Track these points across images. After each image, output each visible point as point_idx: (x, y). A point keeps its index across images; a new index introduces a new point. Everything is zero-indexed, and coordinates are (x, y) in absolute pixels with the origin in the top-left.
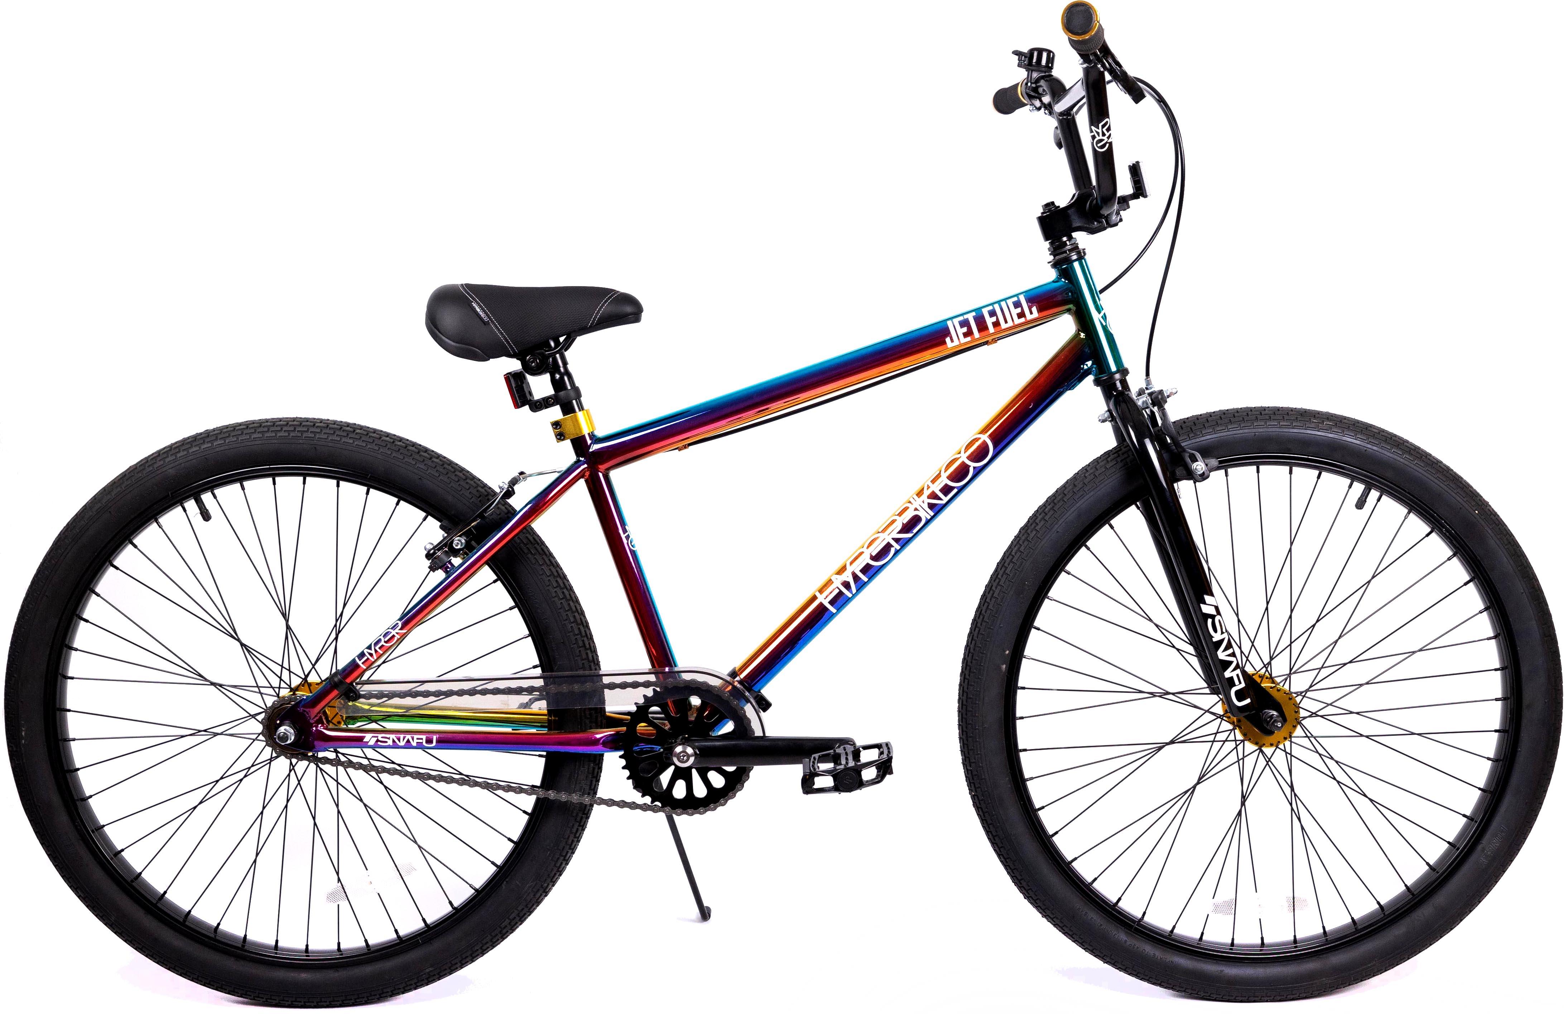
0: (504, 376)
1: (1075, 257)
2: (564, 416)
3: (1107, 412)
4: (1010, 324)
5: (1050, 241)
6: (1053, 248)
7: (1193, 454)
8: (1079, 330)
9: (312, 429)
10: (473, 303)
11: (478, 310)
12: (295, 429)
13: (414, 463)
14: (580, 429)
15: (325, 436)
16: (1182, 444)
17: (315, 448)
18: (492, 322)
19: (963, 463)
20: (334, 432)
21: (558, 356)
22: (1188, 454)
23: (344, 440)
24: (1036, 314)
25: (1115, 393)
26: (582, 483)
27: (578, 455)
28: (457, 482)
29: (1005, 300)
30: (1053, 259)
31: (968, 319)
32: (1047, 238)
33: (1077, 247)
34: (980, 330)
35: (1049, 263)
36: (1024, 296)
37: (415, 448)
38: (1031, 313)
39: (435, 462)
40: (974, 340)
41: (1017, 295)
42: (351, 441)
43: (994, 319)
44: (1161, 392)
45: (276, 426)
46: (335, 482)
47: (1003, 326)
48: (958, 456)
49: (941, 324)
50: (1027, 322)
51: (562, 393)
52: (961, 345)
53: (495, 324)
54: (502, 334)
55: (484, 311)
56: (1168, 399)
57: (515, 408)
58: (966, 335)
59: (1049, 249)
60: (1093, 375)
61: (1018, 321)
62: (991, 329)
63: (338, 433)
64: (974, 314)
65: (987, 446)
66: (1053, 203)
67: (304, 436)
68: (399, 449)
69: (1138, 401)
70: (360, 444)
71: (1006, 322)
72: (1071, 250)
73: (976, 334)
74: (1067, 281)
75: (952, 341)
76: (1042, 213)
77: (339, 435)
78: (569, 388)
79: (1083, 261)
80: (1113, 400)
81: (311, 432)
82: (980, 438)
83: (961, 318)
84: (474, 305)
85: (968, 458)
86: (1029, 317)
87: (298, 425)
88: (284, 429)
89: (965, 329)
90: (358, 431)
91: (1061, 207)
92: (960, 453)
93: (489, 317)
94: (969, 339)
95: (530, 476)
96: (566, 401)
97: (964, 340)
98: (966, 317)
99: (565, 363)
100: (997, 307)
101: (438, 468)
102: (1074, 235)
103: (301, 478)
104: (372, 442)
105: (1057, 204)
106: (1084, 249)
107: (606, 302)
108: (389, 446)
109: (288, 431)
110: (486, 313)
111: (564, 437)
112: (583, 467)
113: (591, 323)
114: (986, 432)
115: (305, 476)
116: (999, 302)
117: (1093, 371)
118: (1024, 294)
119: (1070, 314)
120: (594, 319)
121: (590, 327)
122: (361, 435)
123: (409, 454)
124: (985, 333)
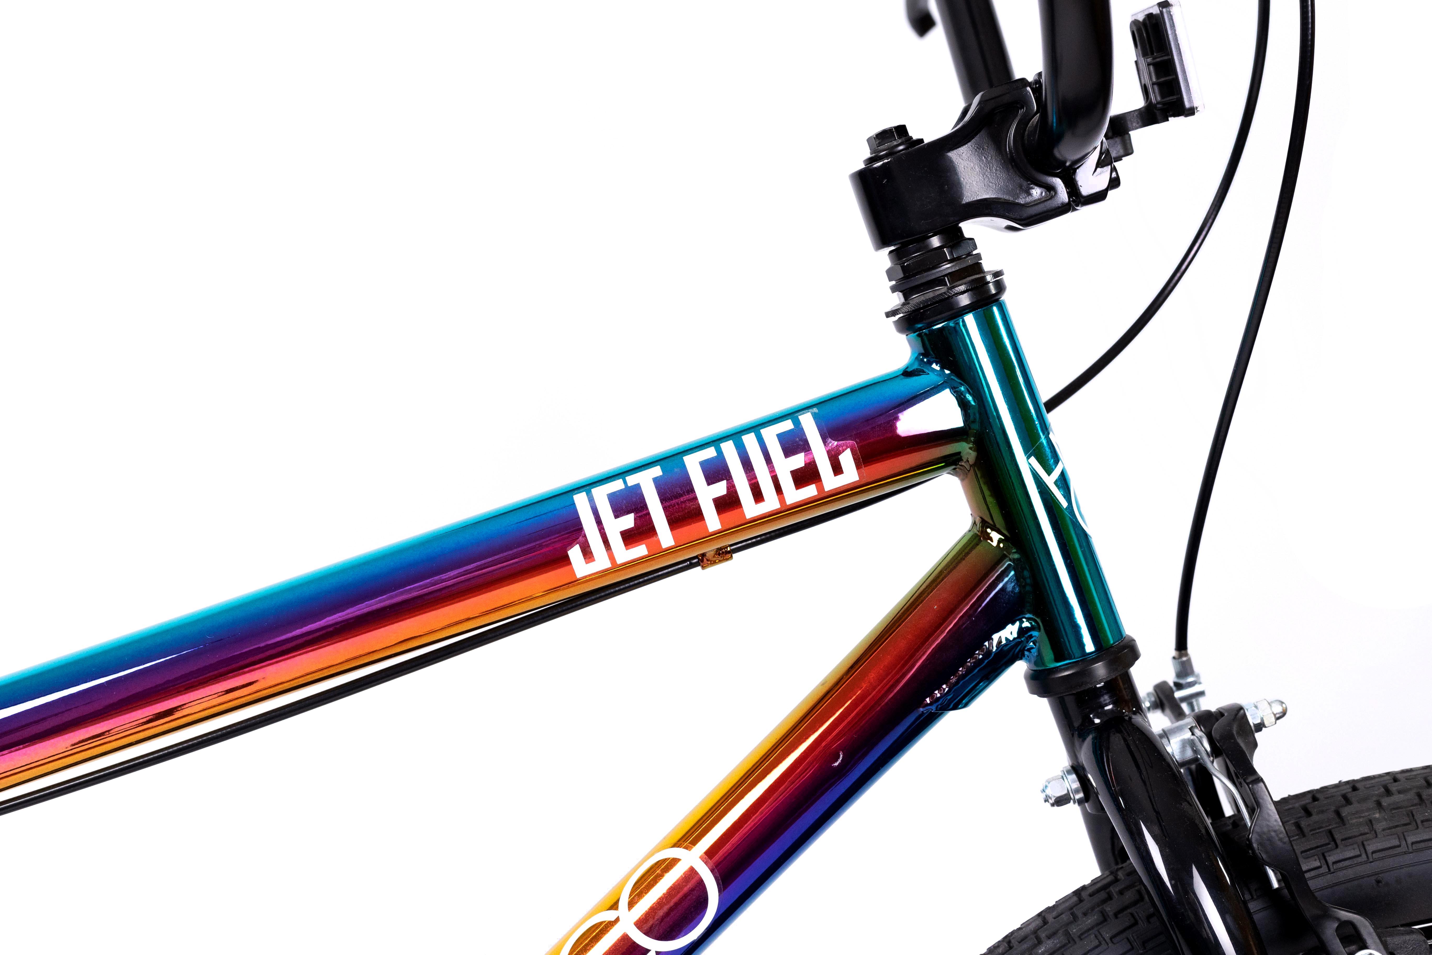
1: (964, 300)
3: (1069, 772)
4: (771, 503)
5: (892, 248)
6: (904, 268)
7: (1351, 923)
8: (983, 521)
16: (1311, 883)
19: (625, 939)
22: (1336, 925)
24: (851, 474)
25: (1097, 721)
29: (756, 428)
30: (904, 305)
31: (638, 487)
32: (882, 237)
33: (977, 267)
34: (674, 523)
35: (888, 315)
36: (815, 417)
38: (837, 469)
40: (657, 553)
41: (792, 414)
43: (720, 489)
44: (1237, 714)
47: (751, 509)
48: (610, 916)
49: (556, 504)
50: (824, 498)
52: (616, 568)
56: (1258, 736)
58: (629, 538)
59: (890, 273)
60: (1029, 661)
61: (794, 495)
62: (712, 521)
64: (657, 471)
65: (701, 886)
66: (902, 130)
69: (1164, 741)
71: (758, 496)
72: (955, 277)
73: (666, 537)
74: (947, 372)
75: (587, 553)
76: (870, 161)
79: (995, 309)
80: (1089, 739)
82: (674, 861)
83: (617, 485)
85: (640, 924)
86: (830, 482)
89: (628, 521)
91: (926, 141)
92: (615, 906)
94: (640, 550)
97: (624, 554)
98: (632, 480)
100: (729, 450)
102: (969, 228)
105: (914, 134)
106: (997, 274)
114: (694, 843)
116: (736, 435)
117: (1029, 650)
118: (815, 410)
119: (955, 473)
124: (690, 531)
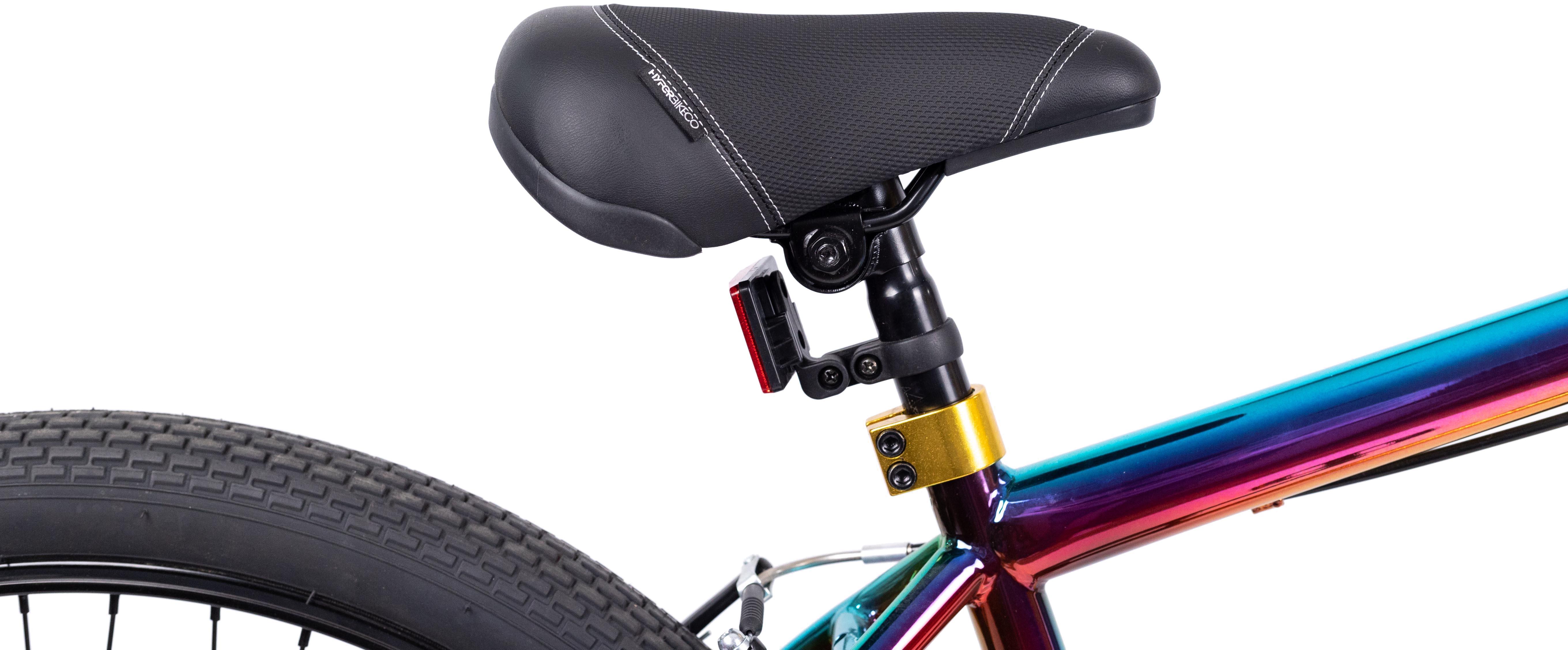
0: (732, 290)
2: (909, 412)
9: (136, 455)
10: (652, 72)
11: (670, 94)
12: (86, 452)
13: (450, 560)
14: (964, 457)
15: (178, 478)
17: (147, 514)
18: (713, 131)
20: (207, 463)
21: (895, 231)
23: (235, 488)
26: (964, 618)
27: (951, 532)
28: (582, 618)
37: (453, 509)
39: (514, 555)
42: (258, 493)
45: (29, 444)
46: (206, 608)
51: (907, 344)
53: (720, 138)
54: (741, 167)
55: (687, 96)
57: (765, 392)
63: (216, 465)
67: (113, 475)
68: (404, 518)
70: (285, 502)
77: (222, 474)
78: (928, 327)
81: (135, 463)
84: (656, 77)
87: (95, 441)
88: (51, 455)
90: (278, 458)
93: (703, 117)
95: (788, 569)
96: (921, 369)
99: (915, 249)
101: (523, 576)
103: (104, 599)
104: (321, 493)
107: (1055, 63)
108: (372, 507)
109: (64, 459)
110: (692, 103)
111: (914, 478)
112: (968, 572)
113: (1012, 131)
115: (115, 593)
120: (1021, 116)
121: (1007, 141)
122: (289, 473)
123: (436, 532)
